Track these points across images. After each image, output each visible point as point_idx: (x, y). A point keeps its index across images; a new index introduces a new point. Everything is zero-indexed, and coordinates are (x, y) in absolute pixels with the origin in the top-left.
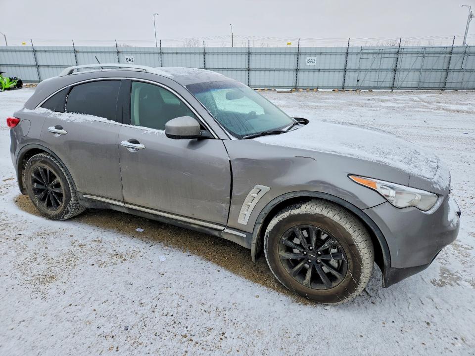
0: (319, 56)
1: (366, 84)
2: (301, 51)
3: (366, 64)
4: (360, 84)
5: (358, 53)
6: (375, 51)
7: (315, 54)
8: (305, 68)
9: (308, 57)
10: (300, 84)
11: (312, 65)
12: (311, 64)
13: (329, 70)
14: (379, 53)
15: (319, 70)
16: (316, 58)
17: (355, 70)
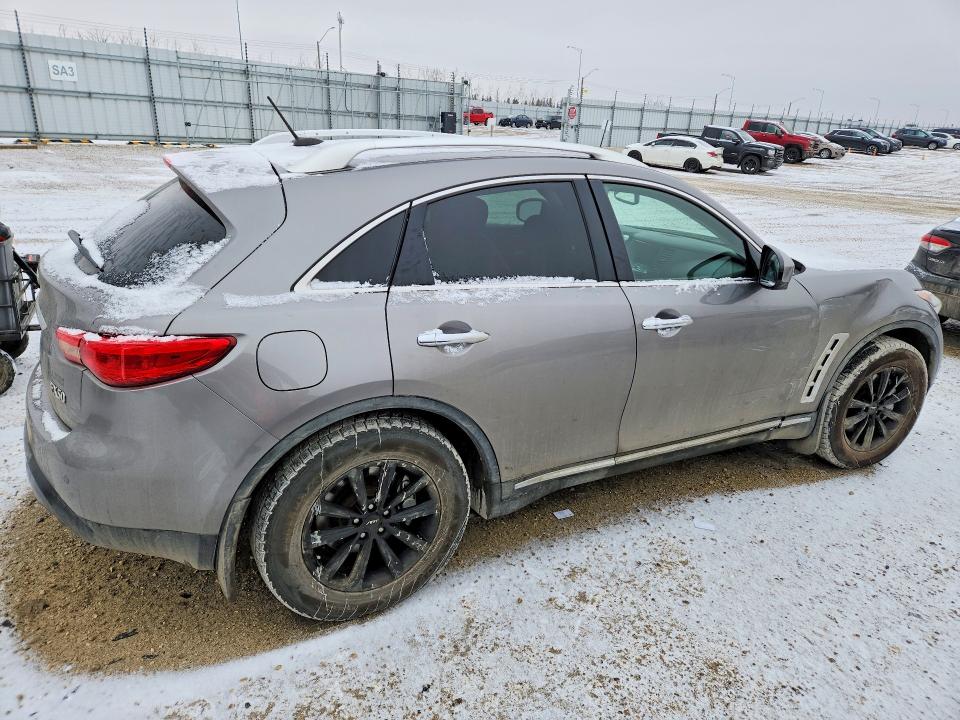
0: (80, 60)
1: (203, 133)
2: (28, 43)
3: (194, 88)
4: (191, 131)
5: (169, 65)
6: (204, 63)
7: (71, 55)
8: (52, 87)
9: (52, 62)
10: (47, 126)
11: (68, 81)
12: (63, 77)
13: (115, 97)
14: (214, 68)
15: (90, 95)
16: (73, 65)
17: (174, 101)
